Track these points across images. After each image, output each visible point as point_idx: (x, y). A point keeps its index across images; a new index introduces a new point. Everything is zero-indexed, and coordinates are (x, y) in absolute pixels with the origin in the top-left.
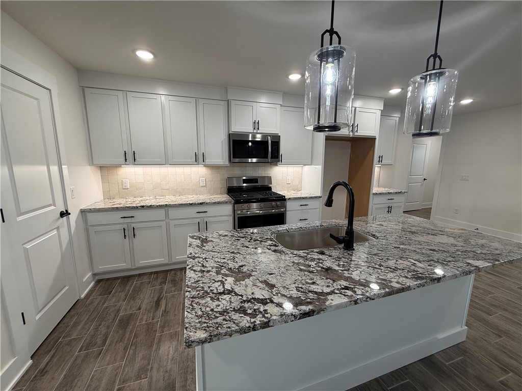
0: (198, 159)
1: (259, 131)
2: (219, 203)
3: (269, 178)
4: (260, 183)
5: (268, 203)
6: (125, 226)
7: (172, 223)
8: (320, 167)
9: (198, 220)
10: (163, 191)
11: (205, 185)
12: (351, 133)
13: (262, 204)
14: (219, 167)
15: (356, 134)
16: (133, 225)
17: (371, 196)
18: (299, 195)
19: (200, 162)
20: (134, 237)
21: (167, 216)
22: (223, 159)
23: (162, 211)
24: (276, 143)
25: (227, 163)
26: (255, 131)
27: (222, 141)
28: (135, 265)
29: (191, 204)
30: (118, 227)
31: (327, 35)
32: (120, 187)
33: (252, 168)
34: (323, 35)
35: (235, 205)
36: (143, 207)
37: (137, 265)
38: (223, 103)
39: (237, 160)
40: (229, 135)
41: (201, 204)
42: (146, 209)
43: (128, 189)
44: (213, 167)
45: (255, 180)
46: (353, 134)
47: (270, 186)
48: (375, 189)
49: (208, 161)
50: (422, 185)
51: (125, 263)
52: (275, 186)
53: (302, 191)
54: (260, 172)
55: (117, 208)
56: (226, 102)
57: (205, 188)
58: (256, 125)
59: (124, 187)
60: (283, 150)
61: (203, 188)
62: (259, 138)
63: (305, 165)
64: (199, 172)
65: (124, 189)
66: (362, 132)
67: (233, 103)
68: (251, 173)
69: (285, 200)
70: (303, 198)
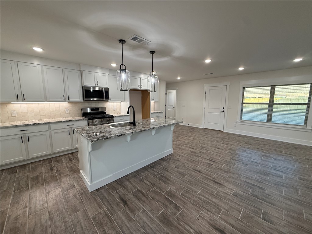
0: (65, 99)
1: (98, 86)
2: (80, 120)
3: (105, 108)
4: (100, 110)
5: (105, 119)
6: (22, 136)
7: (53, 132)
8: (128, 102)
9: (68, 129)
10: (42, 116)
11: (68, 112)
12: (140, 88)
13: (102, 119)
14: (77, 103)
15: (142, 88)
16: (27, 135)
17: (150, 114)
18: (120, 115)
19: (66, 100)
20: (29, 141)
21: (50, 128)
22: (79, 99)
23: (47, 126)
24: (107, 92)
25: (82, 101)
26: (96, 86)
27: (79, 90)
28: (29, 157)
29: (64, 121)
30: (17, 136)
31: (122, 66)
32: (10, 115)
33: (95, 103)
34: (120, 65)
35: (89, 121)
36: (34, 124)
37: (31, 157)
38: (78, 71)
39: (87, 99)
40: (83, 87)
41: (70, 121)
42: (36, 125)
43: (15, 116)
44: (73, 103)
45: (97, 109)
46: (141, 89)
47: (105, 111)
48: (151, 112)
49: (71, 100)
50: (173, 110)
51: (22, 157)
52: (108, 112)
53: (122, 114)
54: (100, 105)
55: (16, 126)
56: (80, 71)
57: (69, 114)
58: (97, 83)
59: (13, 115)
60: (111, 94)
61: (67, 114)
62: (97, 89)
63: (122, 101)
64: (64, 105)
65: (13, 116)
66: (144, 88)
67: (84, 73)
68: (95, 105)
69: (113, 117)
70: (122, 116)
